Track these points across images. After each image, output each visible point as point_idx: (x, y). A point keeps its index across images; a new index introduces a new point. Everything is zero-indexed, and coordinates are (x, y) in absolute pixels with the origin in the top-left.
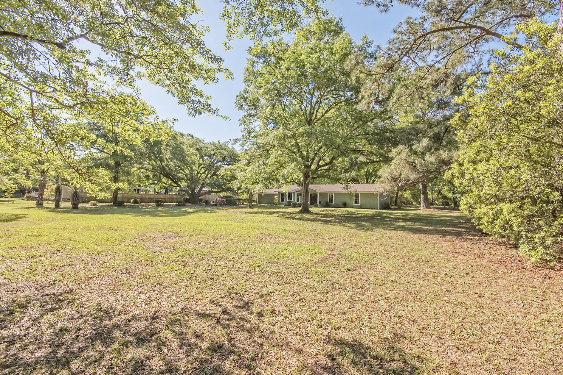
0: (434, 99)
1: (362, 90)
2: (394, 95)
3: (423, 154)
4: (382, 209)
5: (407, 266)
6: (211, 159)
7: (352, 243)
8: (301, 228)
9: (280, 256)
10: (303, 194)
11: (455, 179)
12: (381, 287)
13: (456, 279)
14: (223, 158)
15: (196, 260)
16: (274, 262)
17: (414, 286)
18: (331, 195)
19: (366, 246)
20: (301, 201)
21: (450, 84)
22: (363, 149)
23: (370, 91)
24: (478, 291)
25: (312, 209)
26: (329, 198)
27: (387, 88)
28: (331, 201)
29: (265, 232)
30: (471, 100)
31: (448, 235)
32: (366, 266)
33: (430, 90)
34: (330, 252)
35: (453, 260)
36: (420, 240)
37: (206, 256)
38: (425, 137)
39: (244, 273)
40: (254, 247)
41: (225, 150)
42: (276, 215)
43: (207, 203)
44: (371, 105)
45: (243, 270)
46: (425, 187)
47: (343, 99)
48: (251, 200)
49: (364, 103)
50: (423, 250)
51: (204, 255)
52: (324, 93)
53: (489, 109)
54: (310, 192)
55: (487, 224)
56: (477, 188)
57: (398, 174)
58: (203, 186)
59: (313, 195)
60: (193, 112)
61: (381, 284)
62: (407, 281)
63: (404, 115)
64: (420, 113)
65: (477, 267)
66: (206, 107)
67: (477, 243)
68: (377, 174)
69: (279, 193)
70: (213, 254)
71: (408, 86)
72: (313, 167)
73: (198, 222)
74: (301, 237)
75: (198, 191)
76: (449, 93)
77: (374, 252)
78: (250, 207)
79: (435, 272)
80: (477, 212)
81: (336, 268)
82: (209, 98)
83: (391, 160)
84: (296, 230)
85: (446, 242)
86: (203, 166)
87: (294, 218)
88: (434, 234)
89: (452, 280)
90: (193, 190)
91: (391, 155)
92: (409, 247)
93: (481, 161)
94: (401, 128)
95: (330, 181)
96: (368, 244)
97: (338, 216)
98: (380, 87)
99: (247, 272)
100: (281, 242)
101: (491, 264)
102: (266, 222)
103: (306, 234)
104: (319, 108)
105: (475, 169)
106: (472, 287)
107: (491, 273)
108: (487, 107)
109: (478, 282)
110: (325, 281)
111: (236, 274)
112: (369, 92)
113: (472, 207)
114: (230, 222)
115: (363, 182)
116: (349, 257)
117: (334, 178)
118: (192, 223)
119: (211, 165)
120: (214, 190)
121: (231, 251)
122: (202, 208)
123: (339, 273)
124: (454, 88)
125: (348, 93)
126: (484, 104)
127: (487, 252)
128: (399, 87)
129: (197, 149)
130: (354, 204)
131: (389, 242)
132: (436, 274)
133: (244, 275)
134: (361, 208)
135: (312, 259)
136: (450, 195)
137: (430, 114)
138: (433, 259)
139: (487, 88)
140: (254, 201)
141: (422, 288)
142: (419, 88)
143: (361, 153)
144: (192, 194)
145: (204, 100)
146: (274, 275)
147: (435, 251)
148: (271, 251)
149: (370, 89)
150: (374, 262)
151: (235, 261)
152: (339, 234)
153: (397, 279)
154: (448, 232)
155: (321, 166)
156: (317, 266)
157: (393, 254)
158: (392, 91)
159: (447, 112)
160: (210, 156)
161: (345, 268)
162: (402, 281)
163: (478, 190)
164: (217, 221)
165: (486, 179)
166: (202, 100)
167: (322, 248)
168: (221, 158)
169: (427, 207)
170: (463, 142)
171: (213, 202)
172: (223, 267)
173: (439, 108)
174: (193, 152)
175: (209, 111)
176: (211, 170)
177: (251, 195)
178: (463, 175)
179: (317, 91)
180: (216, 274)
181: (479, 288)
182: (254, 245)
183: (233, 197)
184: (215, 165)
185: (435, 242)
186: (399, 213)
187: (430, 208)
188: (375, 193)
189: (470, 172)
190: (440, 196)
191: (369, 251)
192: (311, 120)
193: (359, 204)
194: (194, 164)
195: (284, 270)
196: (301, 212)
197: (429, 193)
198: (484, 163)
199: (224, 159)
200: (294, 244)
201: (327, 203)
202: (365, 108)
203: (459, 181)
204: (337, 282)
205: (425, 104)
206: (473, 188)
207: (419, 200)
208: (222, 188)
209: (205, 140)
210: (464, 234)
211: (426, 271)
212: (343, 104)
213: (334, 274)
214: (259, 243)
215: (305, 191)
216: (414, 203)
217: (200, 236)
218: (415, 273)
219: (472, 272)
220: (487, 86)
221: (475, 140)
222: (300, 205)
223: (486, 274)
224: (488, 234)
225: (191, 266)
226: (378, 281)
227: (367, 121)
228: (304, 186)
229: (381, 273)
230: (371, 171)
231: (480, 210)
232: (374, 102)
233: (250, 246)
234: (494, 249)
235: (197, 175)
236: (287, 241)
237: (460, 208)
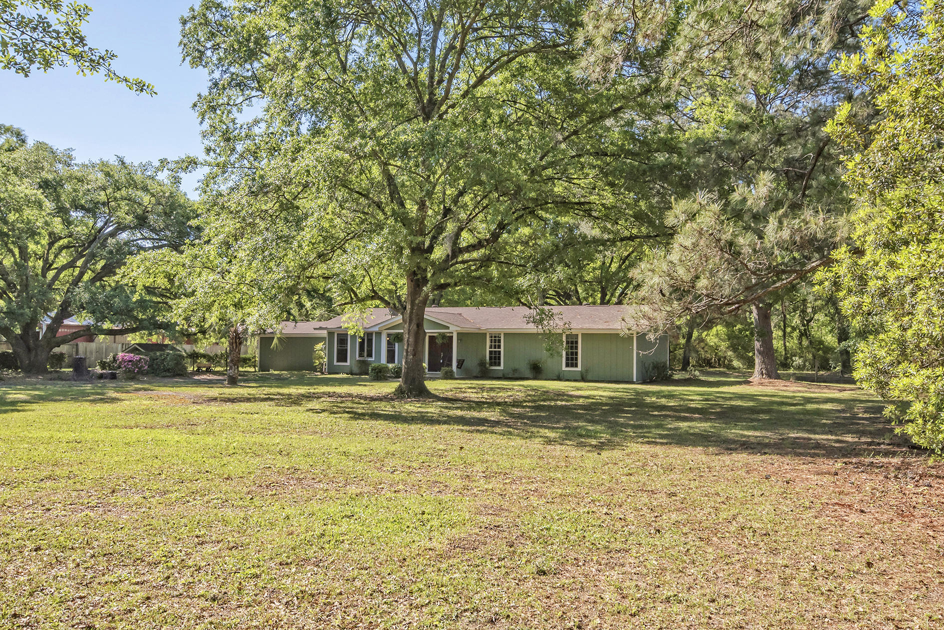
0: (789, 61)
1: (585, 17)
2: (679, 41)
3: (759, 217)
4: (644, 382)
5: (710, 550)
6: (95, 217)
7: (553, 489)
8: (398, 447)
9: (327, 538)
10: (406, 336)
11: (841, 294)
12: (634, 620)
13: (839, 581)
14: (137, 217)
15: (33, 569)
16: (306, 560)
17: (729, 610)
18: (496, 340)
19: (596, 496)
20: (401, 362)
21: (829, 19)
22: (593, 198)
23: (610, 25)
24: (895, 614)
25: (435, 386)
26: (488, 350)
27: (659, 18)
28: (495, 358)
29: (282, 463)
30: (881, 67)
31: (824, 455)
32: (595, 558)
33: (778, 33)
34: (486, 520)
35: (833, 528)
36: (748, 472)
37: (68, 553)
38: (764, 170)
39: (203, 603)
40: (242, 515)
41: (145, 189)
42: (315, 405)
43: (80, 367)
44: (613, 66)
45: (202, 592)
46: (765, 316)
47: (530, 42)
48: (235, 358)
49: (592, 59)
50: (756, 500)
51: (64, 548)
52: (474, 21)
53: (927, 97)
54: (429, 331)
55: (920, 421)
56: (897, 320)
57: (687, 277)
58: (65, 311)
59: (439, 341)
60: (19, 58)
61: (634, 610)
62: (708, 597)
63: (709, 99)
64: (752, 100)
65: (895, 545)
66: (69, 43)
67: (896, 477)
68: (630, 275)
69: (331, 334)
70: (95, 544)
71: (717, 17)
72: (439, 253)
73: (46, 434)
74: (397, 476)
75: (49, 327)
76: (826, 45)
77: (617, 513)
78: (233, 382)
79: (786, 566)
80: (898, 386)
81: (503, 570)
82: (81, 13)
83: (672, 235)
84: (382, 455)
85: (819, 477)
86: (64, 241)
87: (375, 416)
88: (787, 454)
89: (831, 584)
90: (30, 325)
91: (670, 220)
92: (718, 494)
93: (907, 243)
94: (699, 140)
95: (490, 297)
96: (602, 488)
97: (516, 404)
98: (639, 14)
99: (214, 599)
100: (333, 493)
101: (931, 533)
102: (286, 428)
103: (415, 465)
104: (457, 67)
105: (892, 265)
106: (880, 603)
107: (930, 558)
108: (923, 92)
109: (896, 588)
110: (468, 614)
111: (176, 607)
112: (606, 28)
113: (885, 373)
114: (158, 434)
115: (590, 300)
116: (545, 532)
117: (502, 287)
118: (22, 440)
119: (96, 238)
120: (107, 325)
121: (161, 532)
122: (59, 386)
123: (513, 584)
124: (841, 31)
125: (548, 26)
126: (915, 83)
127: (921, 500)
128: (692, 18)
129: (45, 185)
130: (564, 368)
131: (662, 483)
132: (788, 571)
133: (203, 610)
134: (583, 379)
135: (429, 545)
136: (830, 339)
137: (778, 102)
138: (783, 527)
139: (922, 35)
140: (245, 361)
141: (751, 615)
142: (746, 26)
143: (585, 209)
144: (23, 337)
145: (63, 19)
146: (305, 604)
147: (788, 502)
148: (299, 523)
149: (609, 17)
150: (619, 546)
151: (173, 562)
152: (517, 462)
153: (682, 592)
154: (823, 447)
155: (462, 251)
156: (444, 566)
157: (674, 517)
158: (672, 28)
159: (825, 100)
160: (92, 210)
161: (531, 568)
162: (695, 597)
163: (899, 324)
164: (115, 431)
165: (921, 295)
166: (52, 17)
167: (464, 508)
168: (129, 218)
169: (770, 376)
170: (862, 188)
171: (103, 365)
172: (132, 588)
173: (802, 86)
174: (27, 192)
175: (78, 57)
176: (93, 256)
177: (237, 340)
178: (862, 281)
179: (453, 15)
180: (104, 610)
181: (900, 603)
182: (241, 507)
183: (173, 349)
184: (110, 241)
185: (788, 476)
186: (693, 394)
187: (778, 377)
188: (622, 334)
189: (880, 275)
190: (805, 343)
191: (605, 510)
192: (432, 103)
193: (579, 368)
194: (33, 233)
195: (338, 586)
196: (400, 394)
197: (777, 333)
198: (914, 248)
199: (142, 221)
200: (373, 499)
201: (482, 364)
202: (596, 74)
203: (853, 299)
204: (505, 612)
205: (764, 72)
206: (889, 318)
207: (751, 354)
208: (136, 319)
209: (74, 154)
210: (865, 450)
211: (761, 563)
212: (531, 58)
213: (495, 589)
214: (257, 502)
215: (414, 327)
216: (736, 363)
217: (49, 484)
218: (731, 571)
219: (881, 559)
220: (923, 30)
221: (891, 184)
222: (397, 374)
223: (917, 564)
224: (926, 449)
225: (14, 589)
226: (626, 603)
227: (603, 117)
228: (411, 313)
229: (635, 577)
230: (614, 267)
231: (906, 381)
232: (620, 60)
233: (229, 513)
234: (938, 492)
235: (44, 276)
236: (353, 490)
237: (856, 375)
